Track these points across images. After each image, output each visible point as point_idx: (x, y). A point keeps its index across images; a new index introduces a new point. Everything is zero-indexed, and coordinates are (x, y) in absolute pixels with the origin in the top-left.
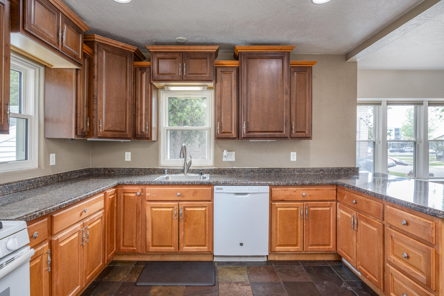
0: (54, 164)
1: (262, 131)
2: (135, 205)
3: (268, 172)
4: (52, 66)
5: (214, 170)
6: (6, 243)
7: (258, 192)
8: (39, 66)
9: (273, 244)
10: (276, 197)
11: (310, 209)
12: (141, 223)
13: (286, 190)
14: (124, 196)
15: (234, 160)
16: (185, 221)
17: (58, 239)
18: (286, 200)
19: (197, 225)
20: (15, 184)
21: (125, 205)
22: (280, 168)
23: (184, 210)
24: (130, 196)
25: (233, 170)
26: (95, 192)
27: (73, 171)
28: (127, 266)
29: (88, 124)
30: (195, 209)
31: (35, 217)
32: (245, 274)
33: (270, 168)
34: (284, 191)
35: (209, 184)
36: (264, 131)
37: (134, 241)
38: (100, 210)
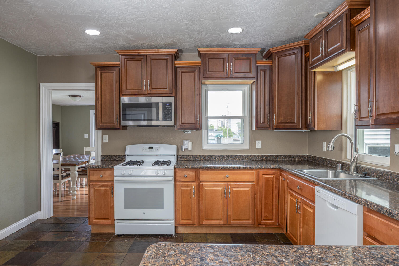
0: (260, 147)
19: (308, 227)
26: (239, 167)
27: (280, 155)
29: (268, 119)
30: (307, 208)
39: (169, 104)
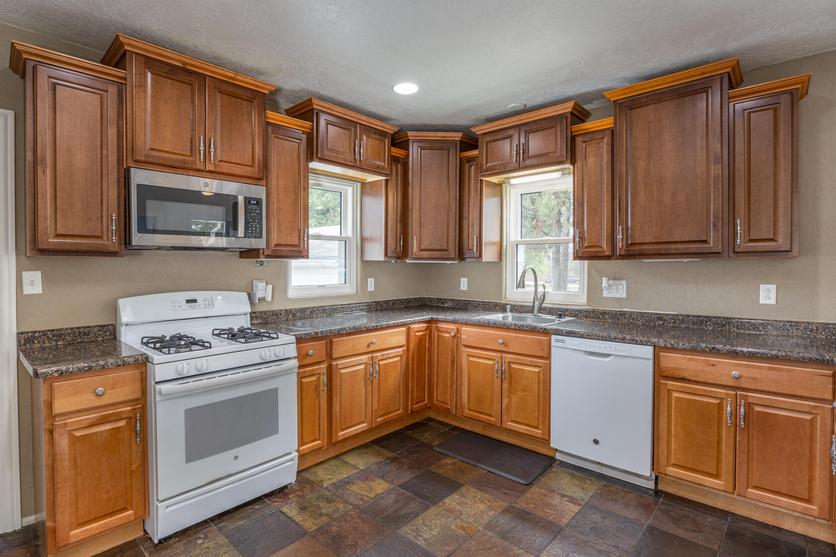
0: (373, 289)
1: (659, 241)
2: (450, 349)
3: (696, 324)
4: (366, 180)
5: (586, 312)
6: (276, 350)
7: (629, 355)
8: (356, 183)
9: (663, 460)
10: (669, 371)
11: (753, 409)
12: (455, 374)
13: (692, 359)
14: (438, 335)
15: (624, 296)
16: (510, 383)
17: (337, 364)
18: (691, 379)
19: (526, 393)
20: (328, 307)
21: (440, 347)
22: (727, 318)
23: (509, 366)
24: (444, 336)
25: (620, 314)
26: (389, 324)
27: (396, 300)
28: (440, 428)
29: (402, 243)
30: (524, 368)
31: (309, 336)
32: (589, 491)
33: (702, 316)
34: (688, 360)
35: (546, 332)
36: (663, 241)
37: (448, 396)
38: (401, 347)
39: (255, 202)
